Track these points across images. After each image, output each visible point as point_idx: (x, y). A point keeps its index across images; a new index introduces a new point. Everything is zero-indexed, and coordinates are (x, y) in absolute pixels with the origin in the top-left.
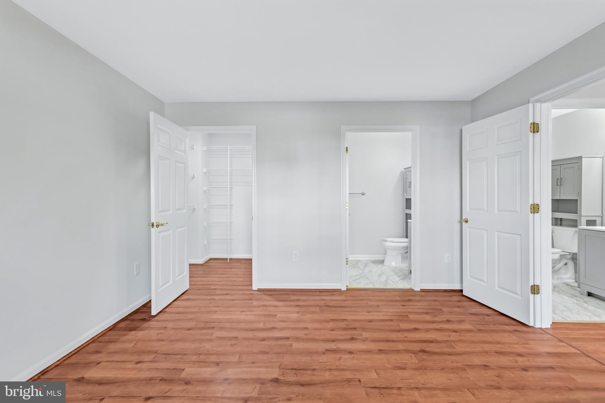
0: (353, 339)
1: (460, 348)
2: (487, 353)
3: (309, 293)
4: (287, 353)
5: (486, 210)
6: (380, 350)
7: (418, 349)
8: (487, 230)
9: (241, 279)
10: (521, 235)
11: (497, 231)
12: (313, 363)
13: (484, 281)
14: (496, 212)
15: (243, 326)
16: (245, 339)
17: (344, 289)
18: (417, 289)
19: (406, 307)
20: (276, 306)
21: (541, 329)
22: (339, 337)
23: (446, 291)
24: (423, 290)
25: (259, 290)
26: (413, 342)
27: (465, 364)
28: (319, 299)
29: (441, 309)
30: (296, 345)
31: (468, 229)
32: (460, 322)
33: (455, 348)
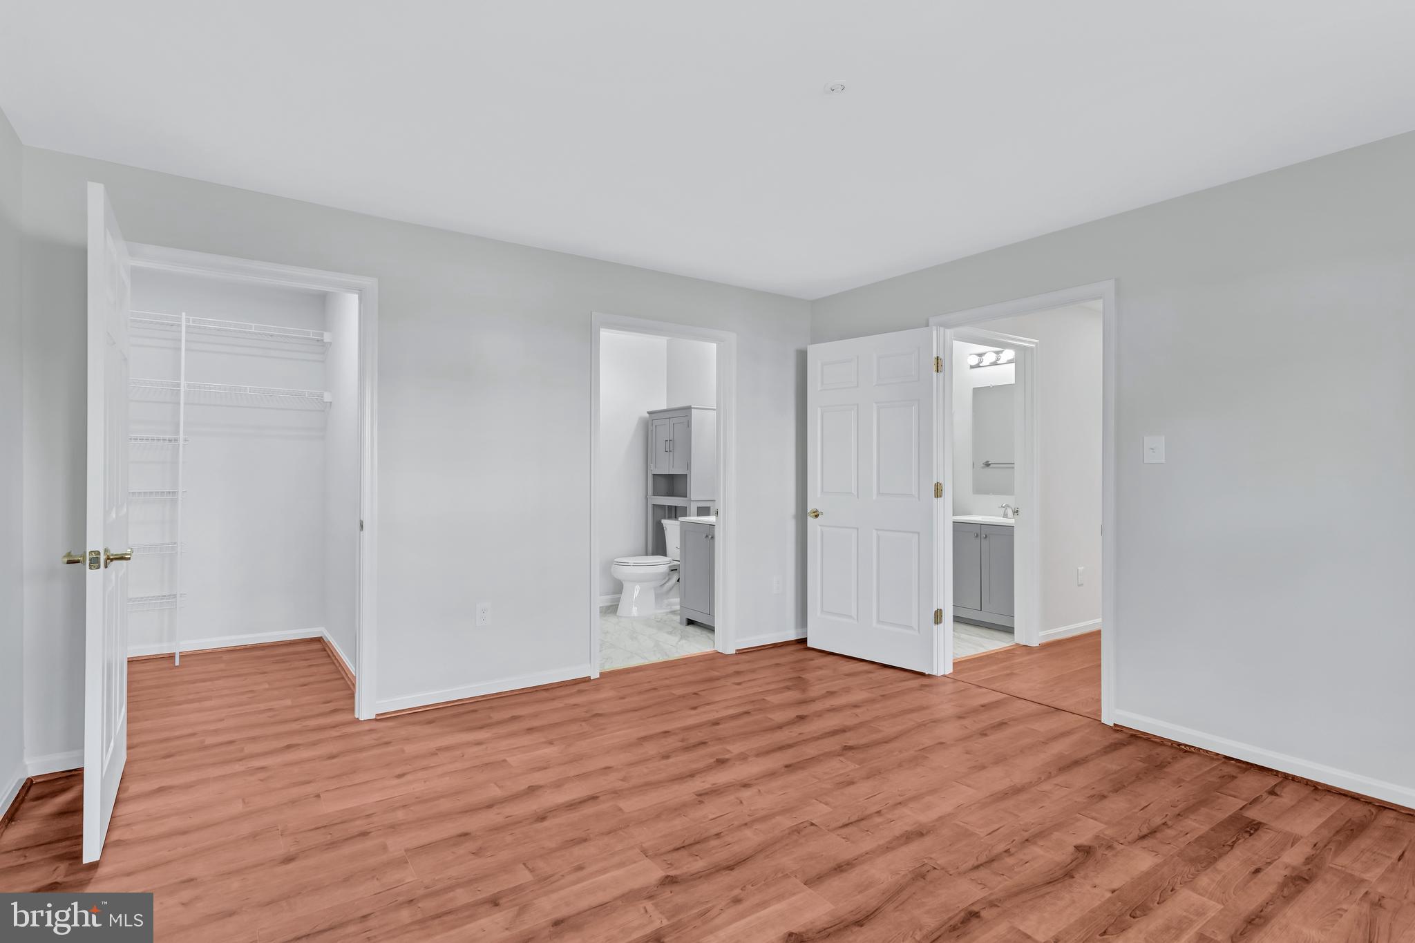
0: (721, 762)
1: (888, 729)
2: (925, 725)
3: (524, 698)
4: (628, 826)
5: (856, 493)
6: (787, 766)
7: (838, 747)
8: (858, 529)
9: (288, 702)
10: (919, 533)
11: (877, 530)
12: (702, 825)
13: (850, 617)
14: (875, 497)
15: (445, 805)
16: (491, 830)
17: (595, 675)
18: (731, 650)
19: (744, 685)
20: (479, 743)
21: (944, 676)
22: (694, 766)
23: (775, 646)
24: (741, 652)
25: (381, 718)
26: (817, 738)
27: (917, 749)
28: (561, 705)
29: (800, 677)
30: (631, 805)
31: (819, 528)
32: (847, 690)
33: (880, 731)
